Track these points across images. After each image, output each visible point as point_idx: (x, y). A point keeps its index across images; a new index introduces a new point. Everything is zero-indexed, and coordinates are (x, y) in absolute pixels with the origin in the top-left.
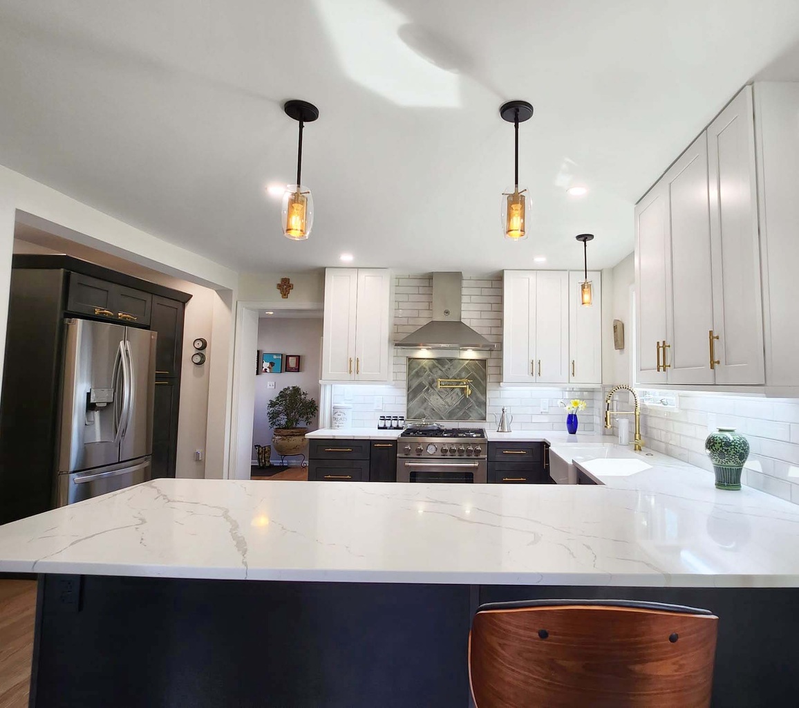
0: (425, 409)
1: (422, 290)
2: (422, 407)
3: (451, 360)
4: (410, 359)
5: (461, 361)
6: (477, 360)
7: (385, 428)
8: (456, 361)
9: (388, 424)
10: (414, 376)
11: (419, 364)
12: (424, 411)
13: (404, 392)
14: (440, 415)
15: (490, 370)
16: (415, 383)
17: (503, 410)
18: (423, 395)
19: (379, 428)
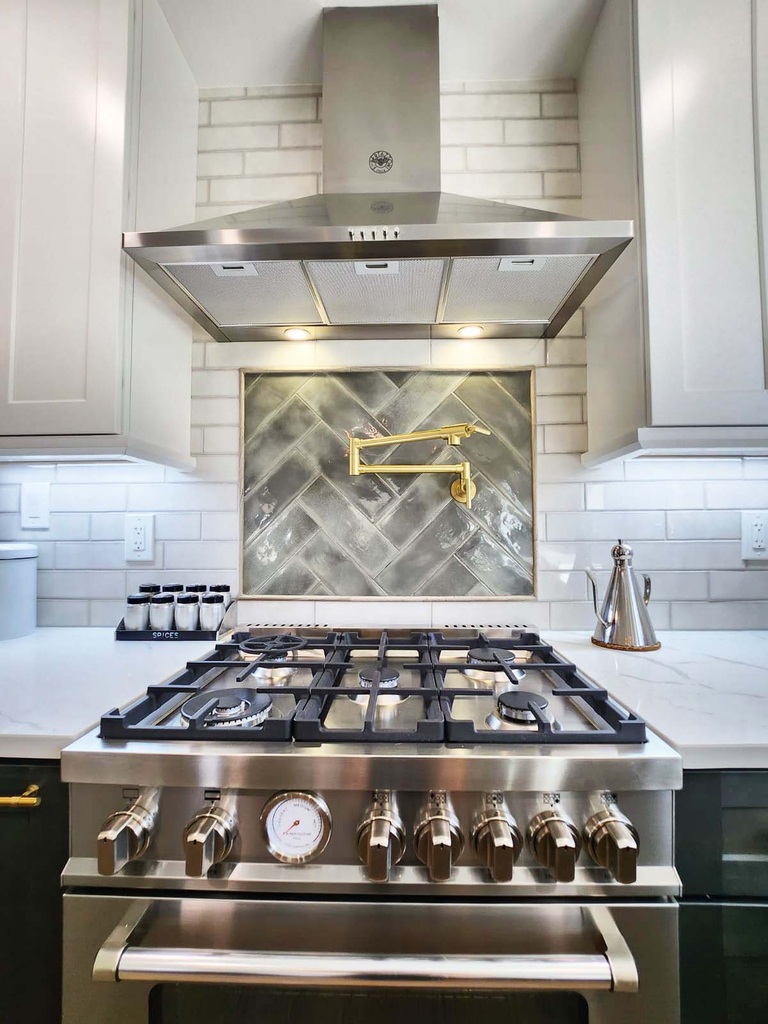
0: (308, 556)
1: (290, 136)
2: (300, 550)
3: (398, 376)
4: (250, 377)
5: (438, 380)
6: (497, 373)
7: (147, 634)
8: (419, 380)
9: (161, 616)
10: (264, 439)
11: (284, 394)
12: (302, 563)
13: (231, 497)
14: (361, 576)
15: (545, 410)
16: (269, 464)
17: (618, 553)
18: (298, 502)
19: (123, 634)
